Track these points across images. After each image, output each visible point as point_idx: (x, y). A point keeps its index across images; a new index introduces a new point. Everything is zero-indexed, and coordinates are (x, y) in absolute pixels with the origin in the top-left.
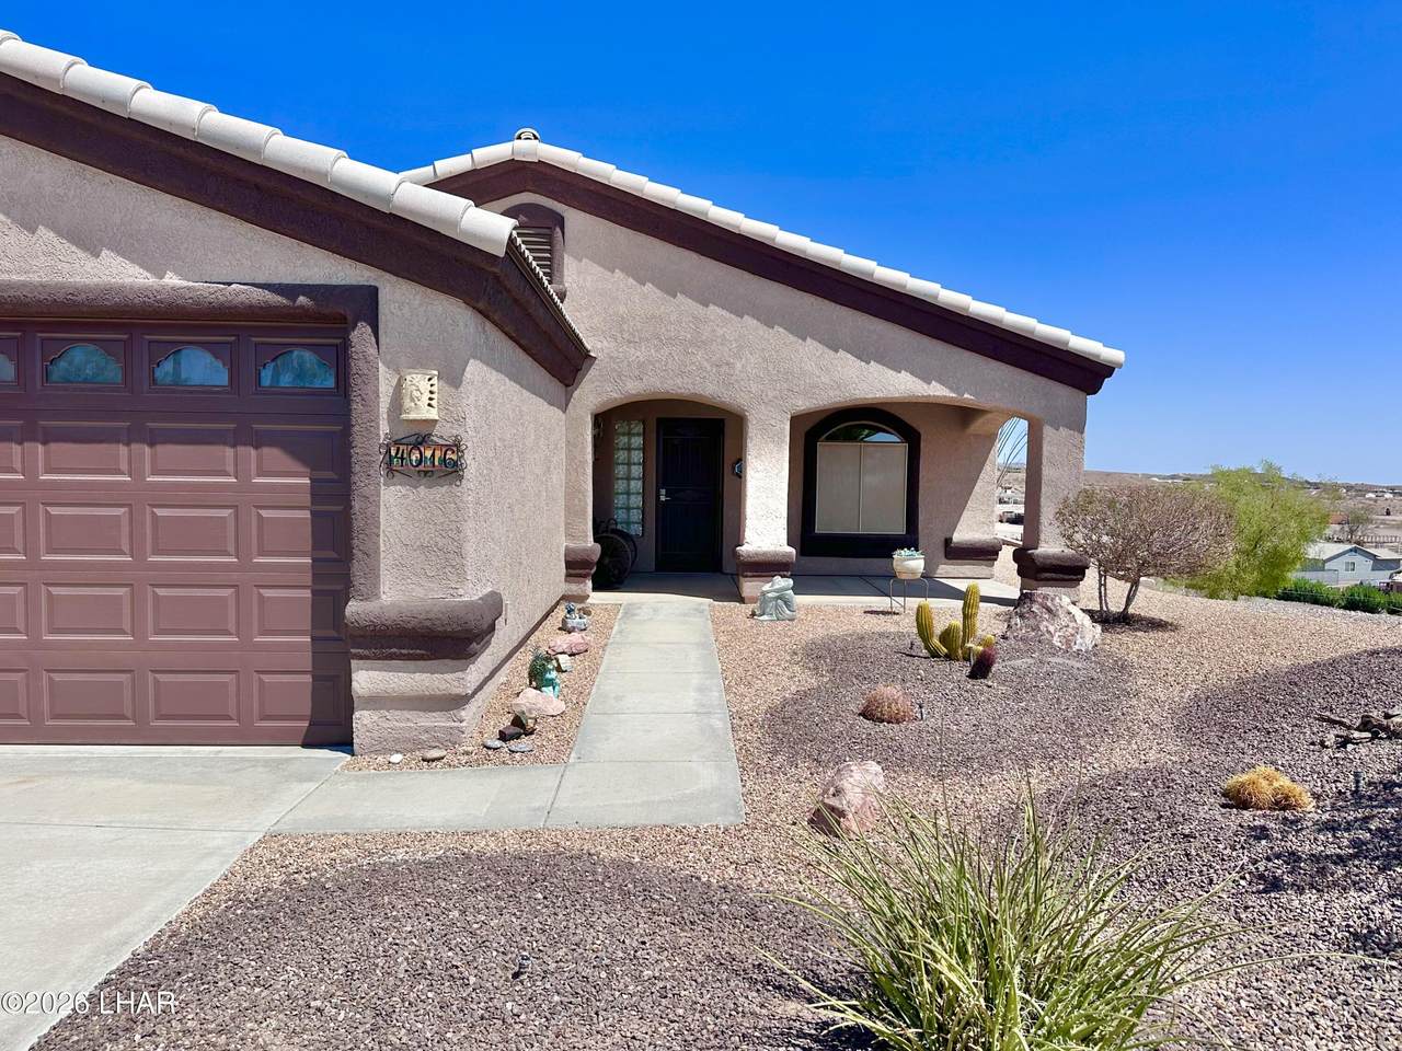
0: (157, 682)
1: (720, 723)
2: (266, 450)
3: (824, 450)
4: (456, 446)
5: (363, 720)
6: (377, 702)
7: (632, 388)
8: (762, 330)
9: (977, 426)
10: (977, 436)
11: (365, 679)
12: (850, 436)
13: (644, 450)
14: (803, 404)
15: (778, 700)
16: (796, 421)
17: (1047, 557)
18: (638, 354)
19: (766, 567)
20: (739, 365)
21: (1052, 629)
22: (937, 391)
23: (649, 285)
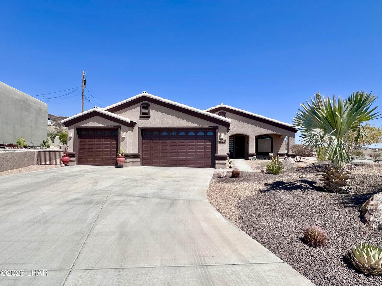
0: (197, 162)
1: (250, 168)
2: (207, 141)
3: (259, 141)
4: (225, 140)
5: (216, 165)
6: (218, 164)
7: (235, 133)
8: (251, 125)
9: (281, 137)
10: (281, 138)
11: (217, 162)
12: (263, 138)
13: (233, 141)
14: (257, 135)
15: (256, 167)
16: (256, 136)
17: (290, 154)
18: (235, 129)
19: (252, 155)
20: (248, 130)
21: (288, 161)
22: (275, 133)
23: (237, 121)
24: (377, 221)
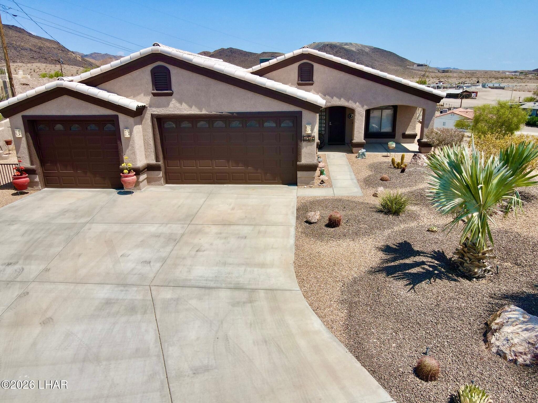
1: (355, 181)
4: (314, 137)
6: (301, 178)
11: (299, 174)
14: (369, 107)
15: (365, 177)
16: (367, 111)
21: (419, 162)
24: (497, 345)
